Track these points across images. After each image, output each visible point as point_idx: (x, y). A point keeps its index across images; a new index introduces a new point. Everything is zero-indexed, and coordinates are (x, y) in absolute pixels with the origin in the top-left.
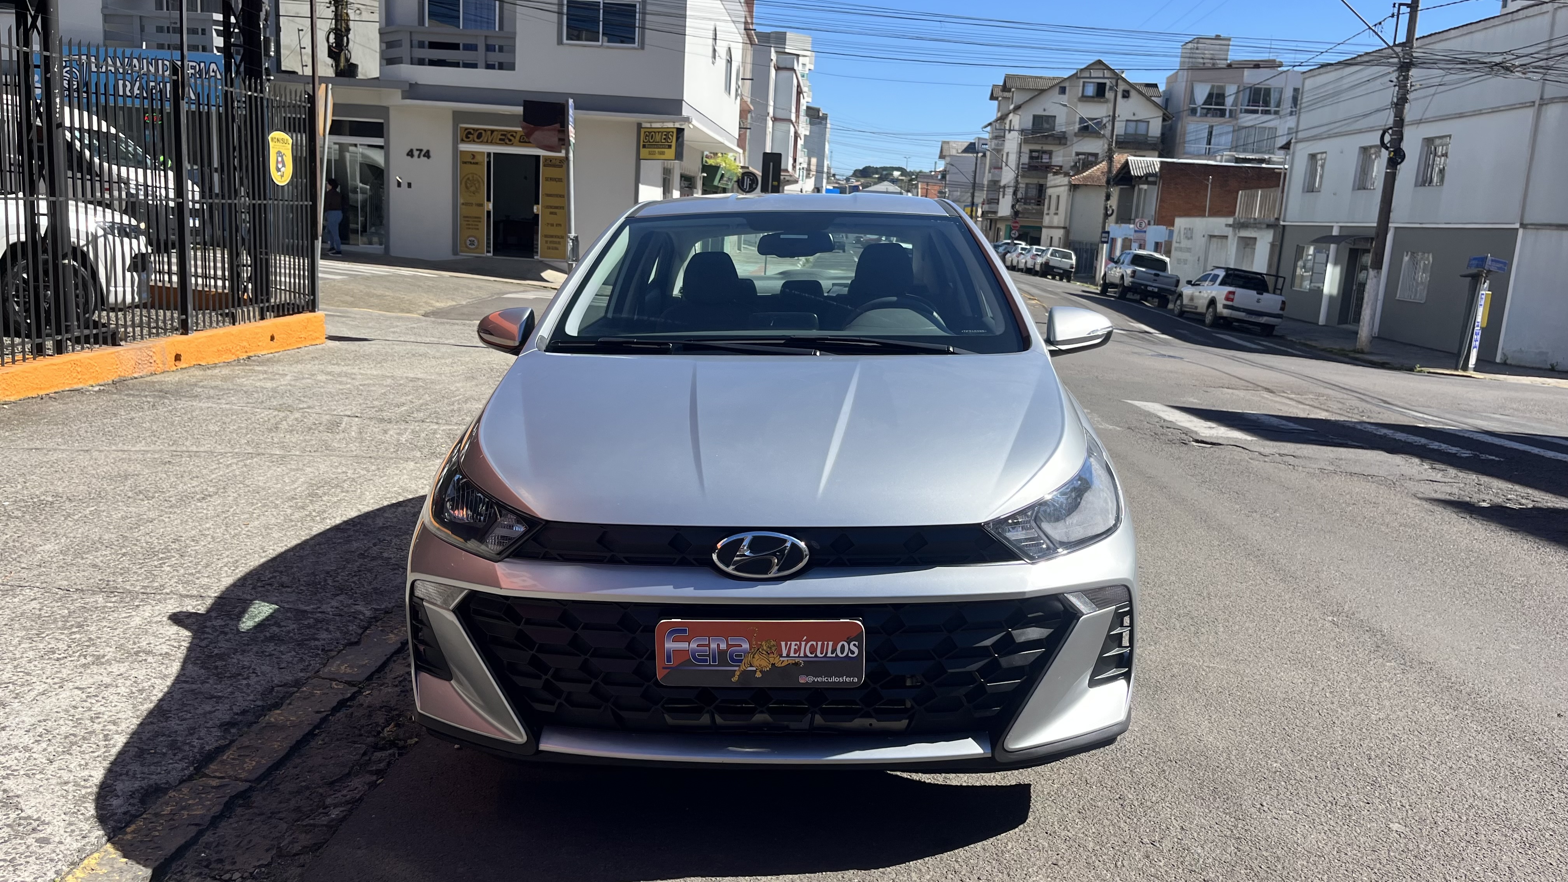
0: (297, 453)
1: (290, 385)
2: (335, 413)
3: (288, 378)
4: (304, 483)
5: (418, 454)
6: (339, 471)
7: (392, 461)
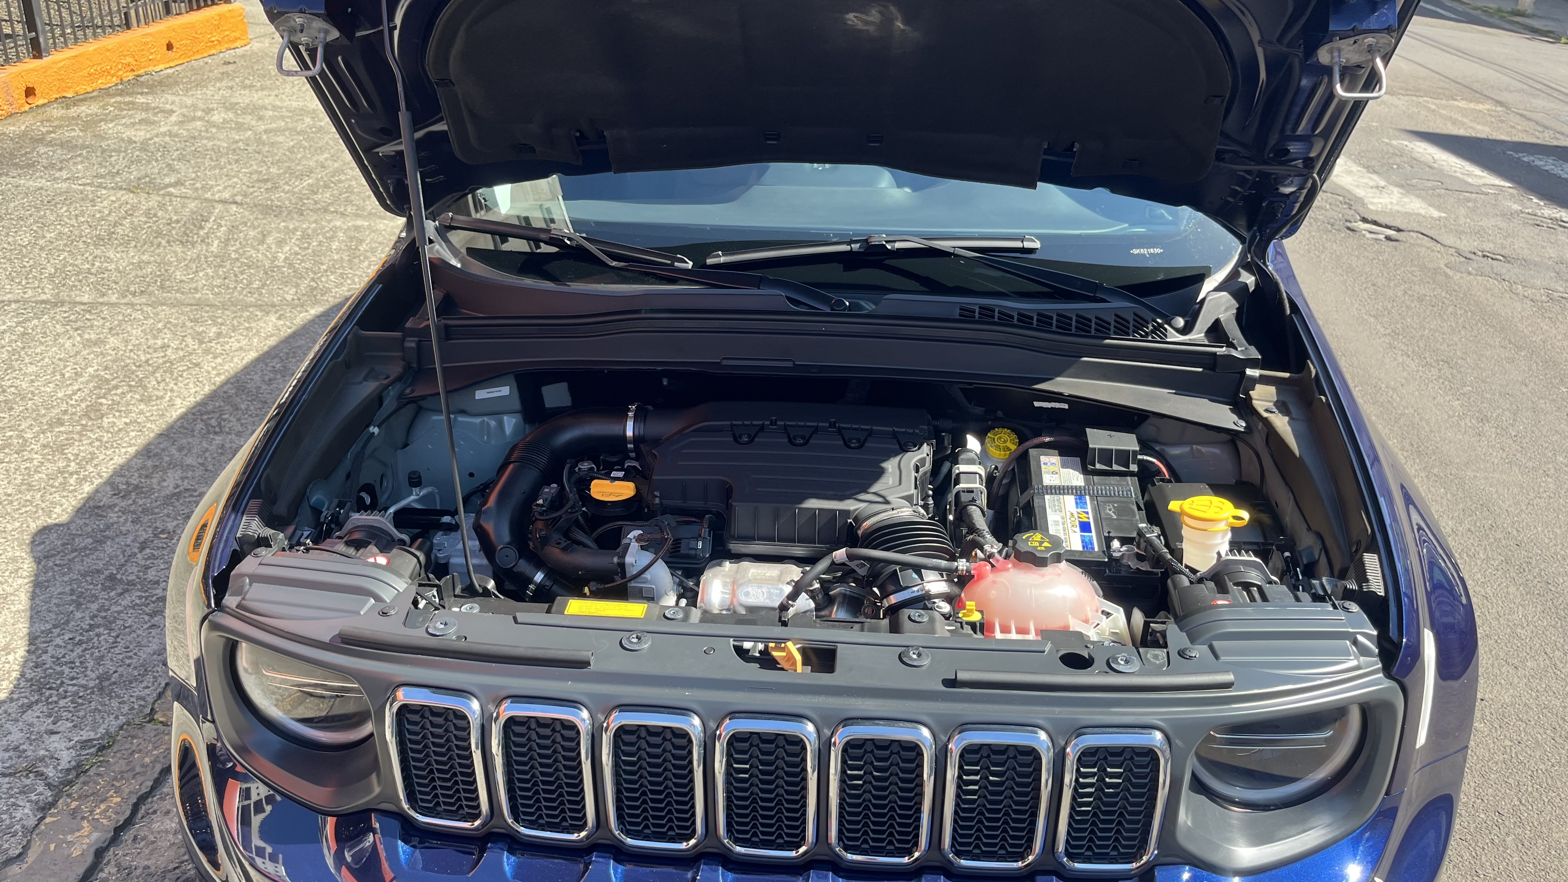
0: (114, 298)
1: (170, 134)
2: (208, 195)
3: (174, 118)
4: (92, 376)
5: (290, 294)
6: (159, 342)
7: (247, 314)
